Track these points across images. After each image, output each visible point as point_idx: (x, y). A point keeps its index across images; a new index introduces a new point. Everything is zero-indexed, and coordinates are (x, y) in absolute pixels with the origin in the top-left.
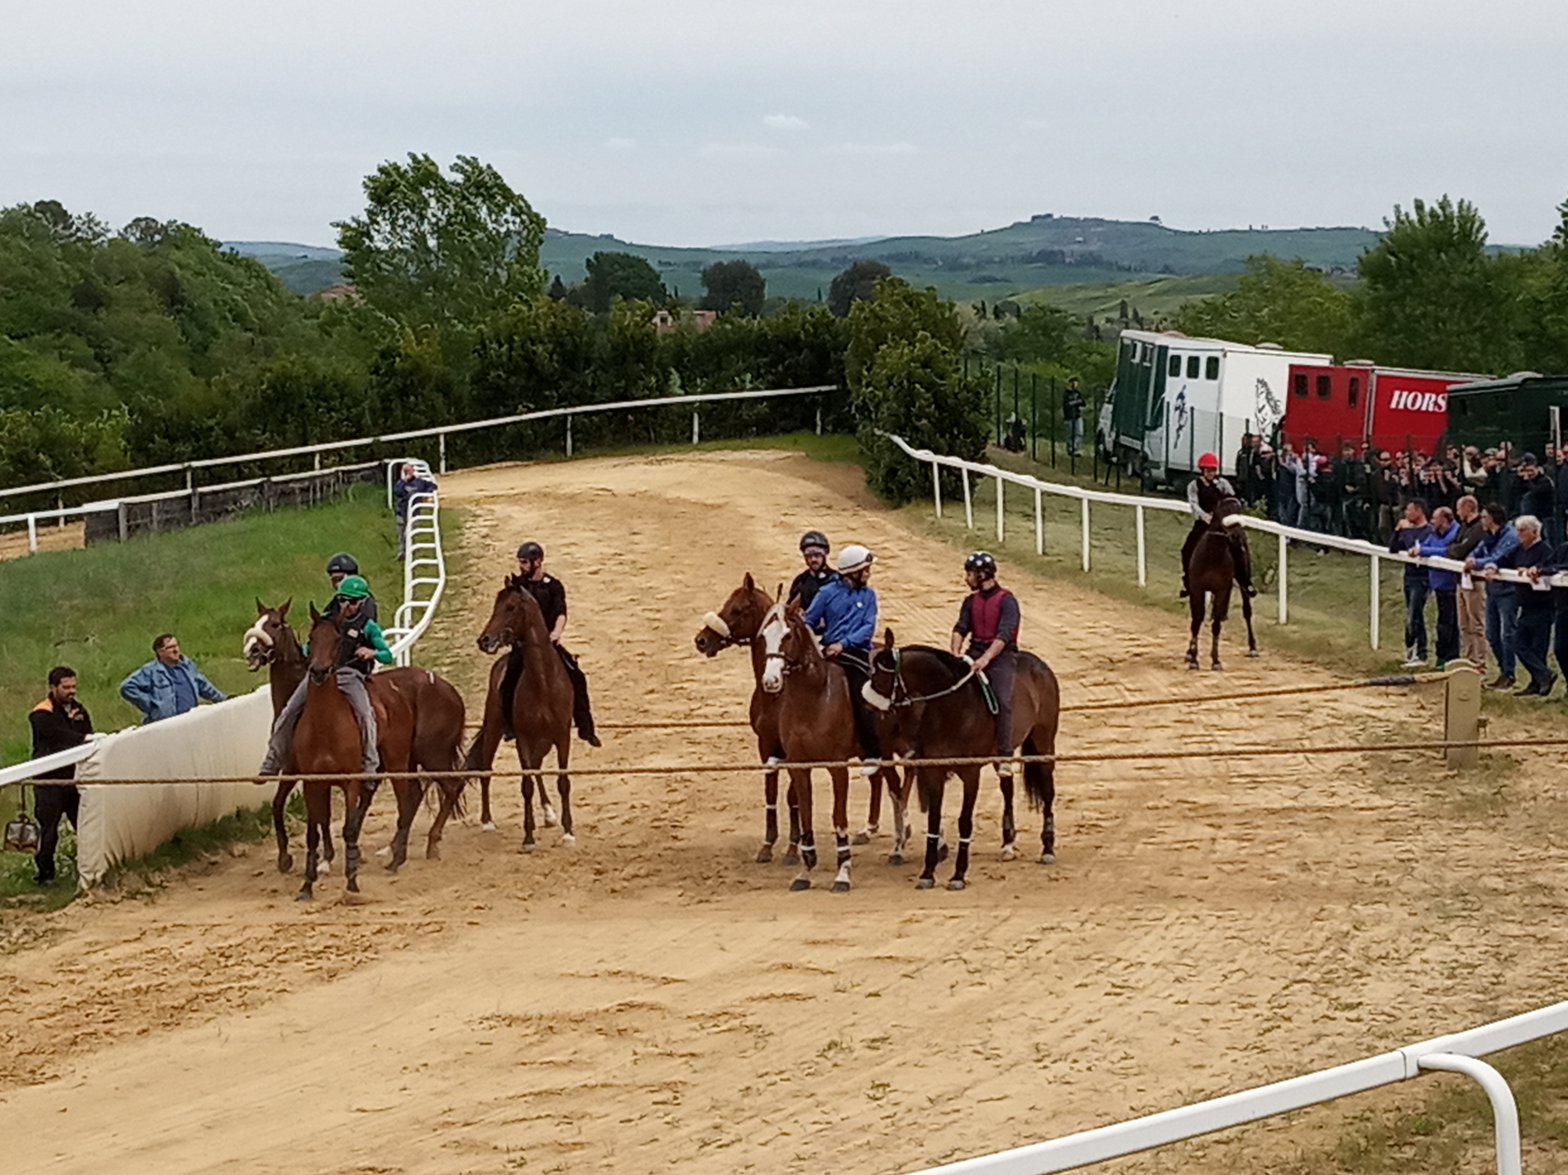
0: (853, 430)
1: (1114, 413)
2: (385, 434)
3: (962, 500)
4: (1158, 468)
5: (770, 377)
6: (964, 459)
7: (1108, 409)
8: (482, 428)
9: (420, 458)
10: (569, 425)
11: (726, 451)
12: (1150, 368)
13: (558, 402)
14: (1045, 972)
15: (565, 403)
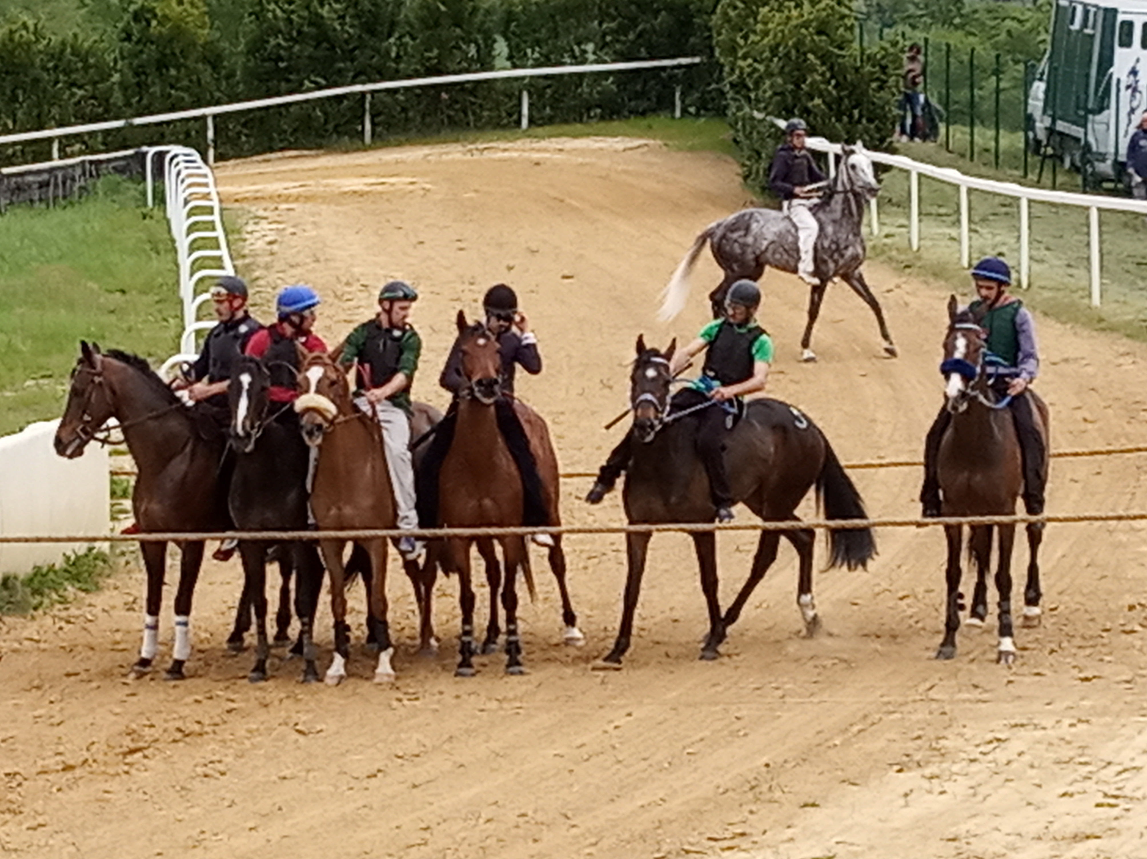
0: (721, 112)
1: (1047, 92)
2: (140, 115)
5: (618, 46)
7: (1039, 88)
8: (259, 109)
9: (186, 145)
10: (367, 106)
11: (564, 139)
12: (1092, 37)
13: (355, 77)
14: (1020, 778)
15: (363, 78)
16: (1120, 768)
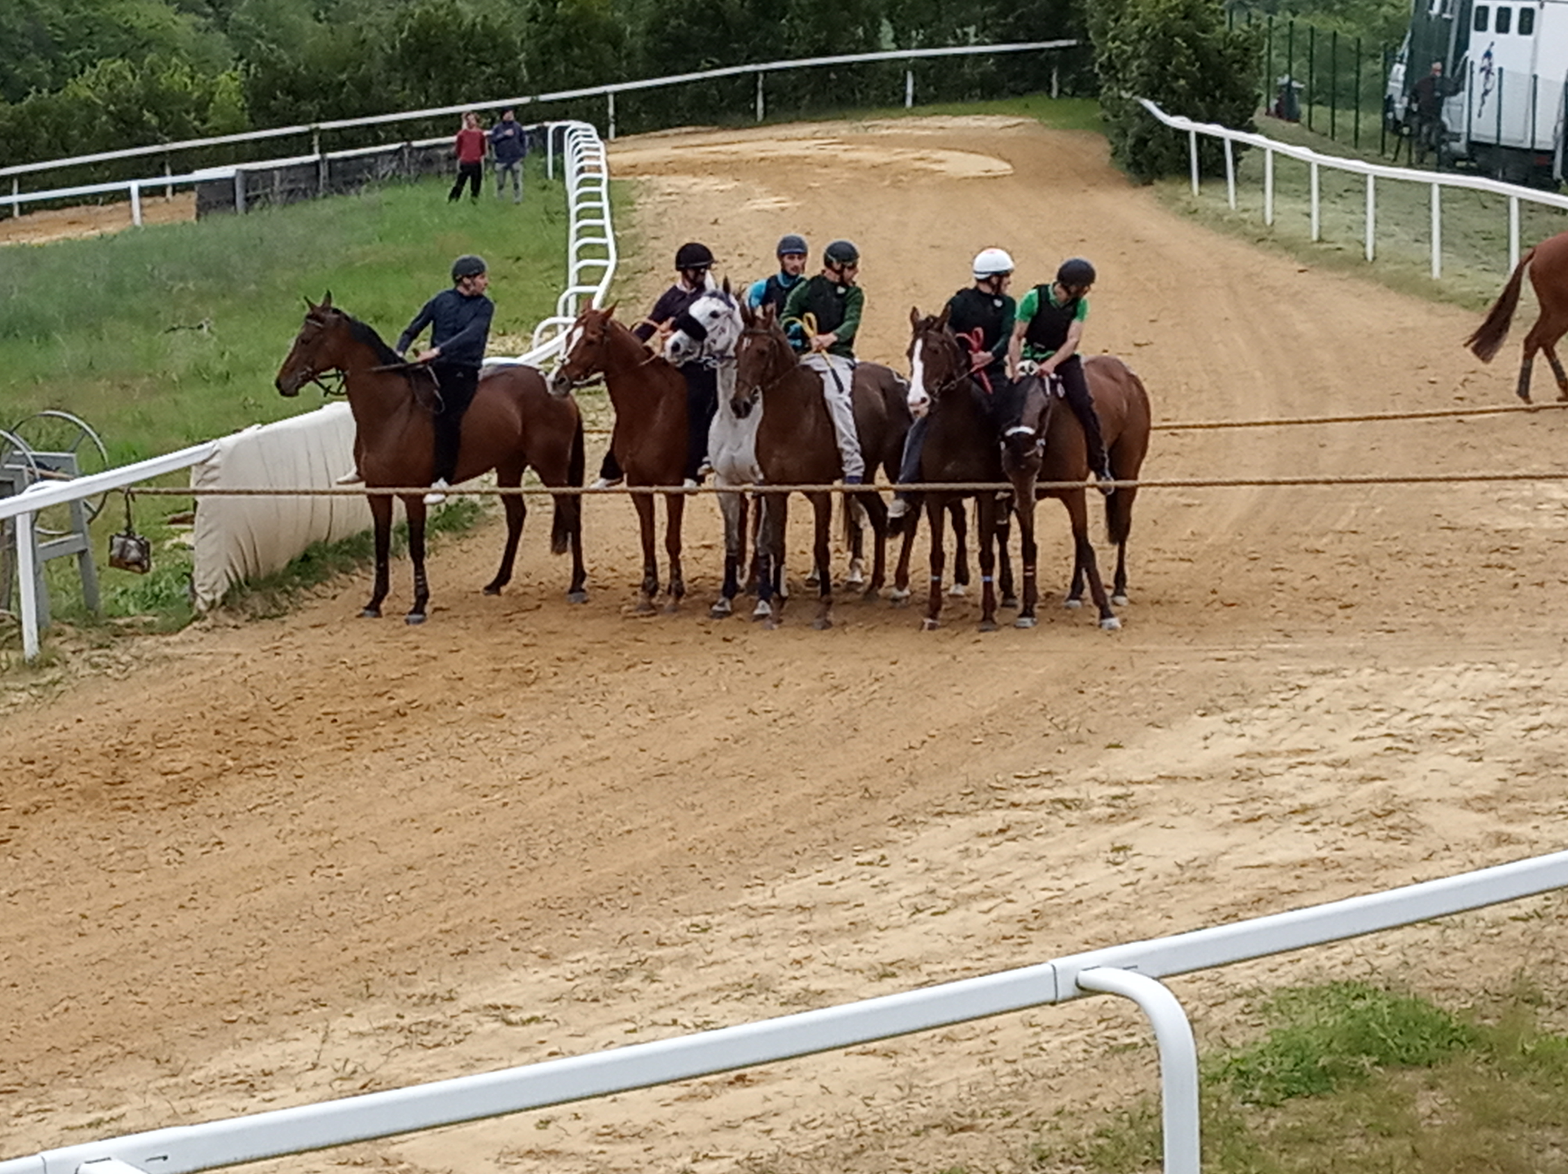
0: (1095, 92)
1: (1406, 74)
2: (544, 92)
3: (1224, 176)
4: (1458, 140)
5: (998, 30)
6: (1227, 126)
7: (1399, 70)
8: (658, 87)
9: (586, 121)
10: (760, 84)
11: (945, 117)
12: (1451, 21)
13: (749, 57)
14: (1316, 724)
15: (755, 58)
16: (1412, 715)
